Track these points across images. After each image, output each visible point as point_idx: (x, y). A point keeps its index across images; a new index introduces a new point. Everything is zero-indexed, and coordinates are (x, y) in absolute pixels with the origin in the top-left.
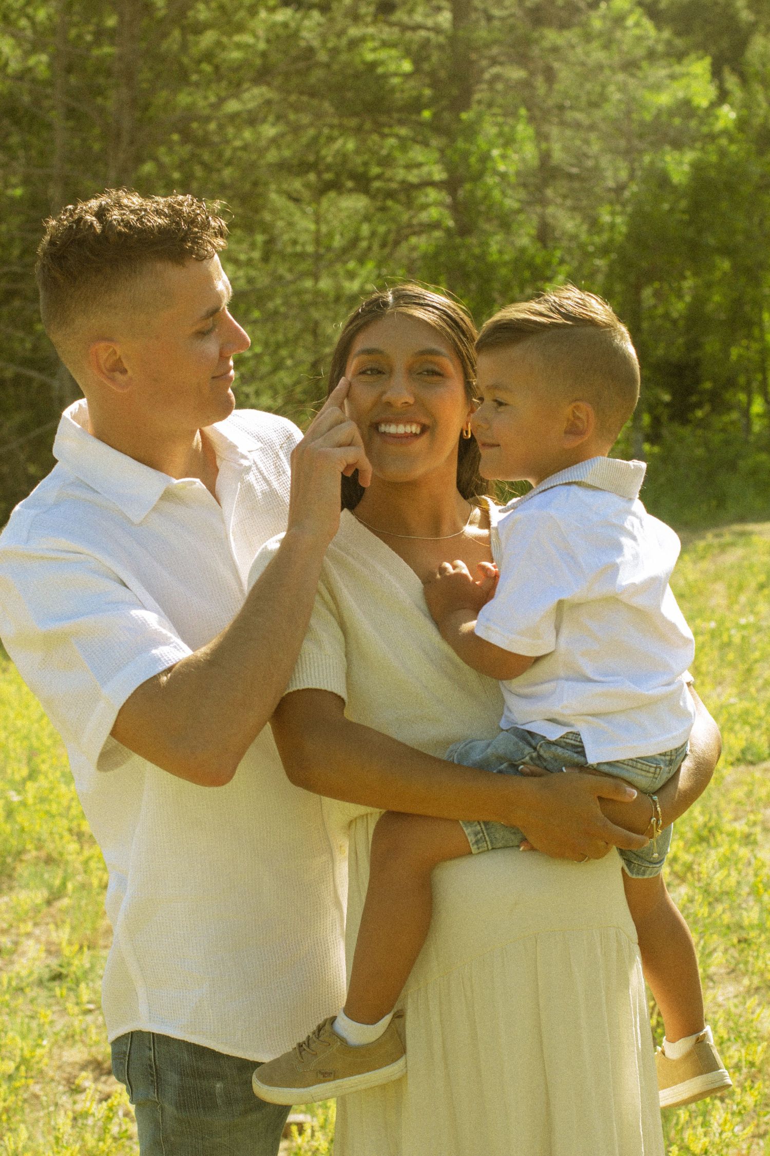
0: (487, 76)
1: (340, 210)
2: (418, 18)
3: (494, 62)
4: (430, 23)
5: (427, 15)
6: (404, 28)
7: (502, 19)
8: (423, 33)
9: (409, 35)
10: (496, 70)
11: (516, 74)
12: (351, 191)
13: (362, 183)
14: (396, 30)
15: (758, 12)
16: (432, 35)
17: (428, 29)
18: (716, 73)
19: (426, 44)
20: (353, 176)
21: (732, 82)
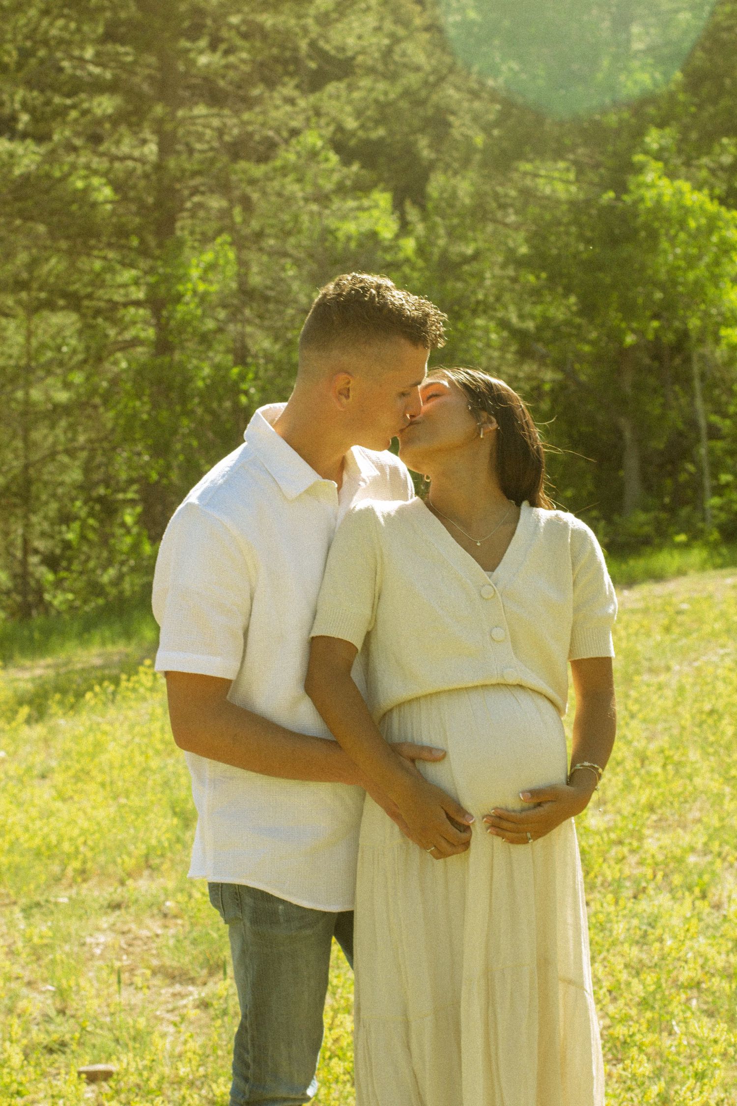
0: (188, 205)
1: (50, 326)
2: (125, 149)
3: (195, 191)
4: (136, 153)
5: (133, 147)
6: (113, 158)
7: (202, 152)
8: (130, 164)
9: (117, 165)
10: (196, 199)
11: (216, 203)
12: (63, 308)
13: (74, 302)
14: (105, 159)
15: (438, 151)
16: (139, 166)
17: (134, 159)
18: (398, 205)
19: (130, 173)
20: (65, 295)
21: (413, 214)
